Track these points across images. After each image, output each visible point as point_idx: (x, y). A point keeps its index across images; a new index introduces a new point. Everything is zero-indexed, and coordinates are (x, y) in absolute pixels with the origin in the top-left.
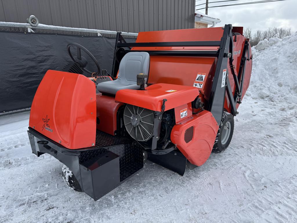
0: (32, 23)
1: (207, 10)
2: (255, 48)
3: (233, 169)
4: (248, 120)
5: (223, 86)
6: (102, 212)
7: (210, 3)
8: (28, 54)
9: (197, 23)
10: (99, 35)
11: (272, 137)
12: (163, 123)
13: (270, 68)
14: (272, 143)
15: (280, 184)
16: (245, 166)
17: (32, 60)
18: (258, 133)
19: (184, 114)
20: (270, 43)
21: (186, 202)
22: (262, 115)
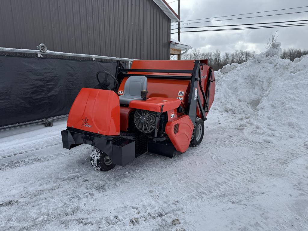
0: (42, 49)
1: (179, 34)
2: (221, 71)
3: (204, 155)
4: (215, 127)
5: (195, 99)
6: (122, 180)
7: (182, 28)
8: (38, 75)
9: (172, 49)
10: (94, 59)
11: (232, 137)
12: (161, 121)
13: (232, 87)
14: (231, 140)
15: (234, 162)
16: (212, 153)
17: (41, 80)
18: (222, 134)
19: (172, 115)
20: (231, 67)
21: (176, 172)
22: (225, 123)
